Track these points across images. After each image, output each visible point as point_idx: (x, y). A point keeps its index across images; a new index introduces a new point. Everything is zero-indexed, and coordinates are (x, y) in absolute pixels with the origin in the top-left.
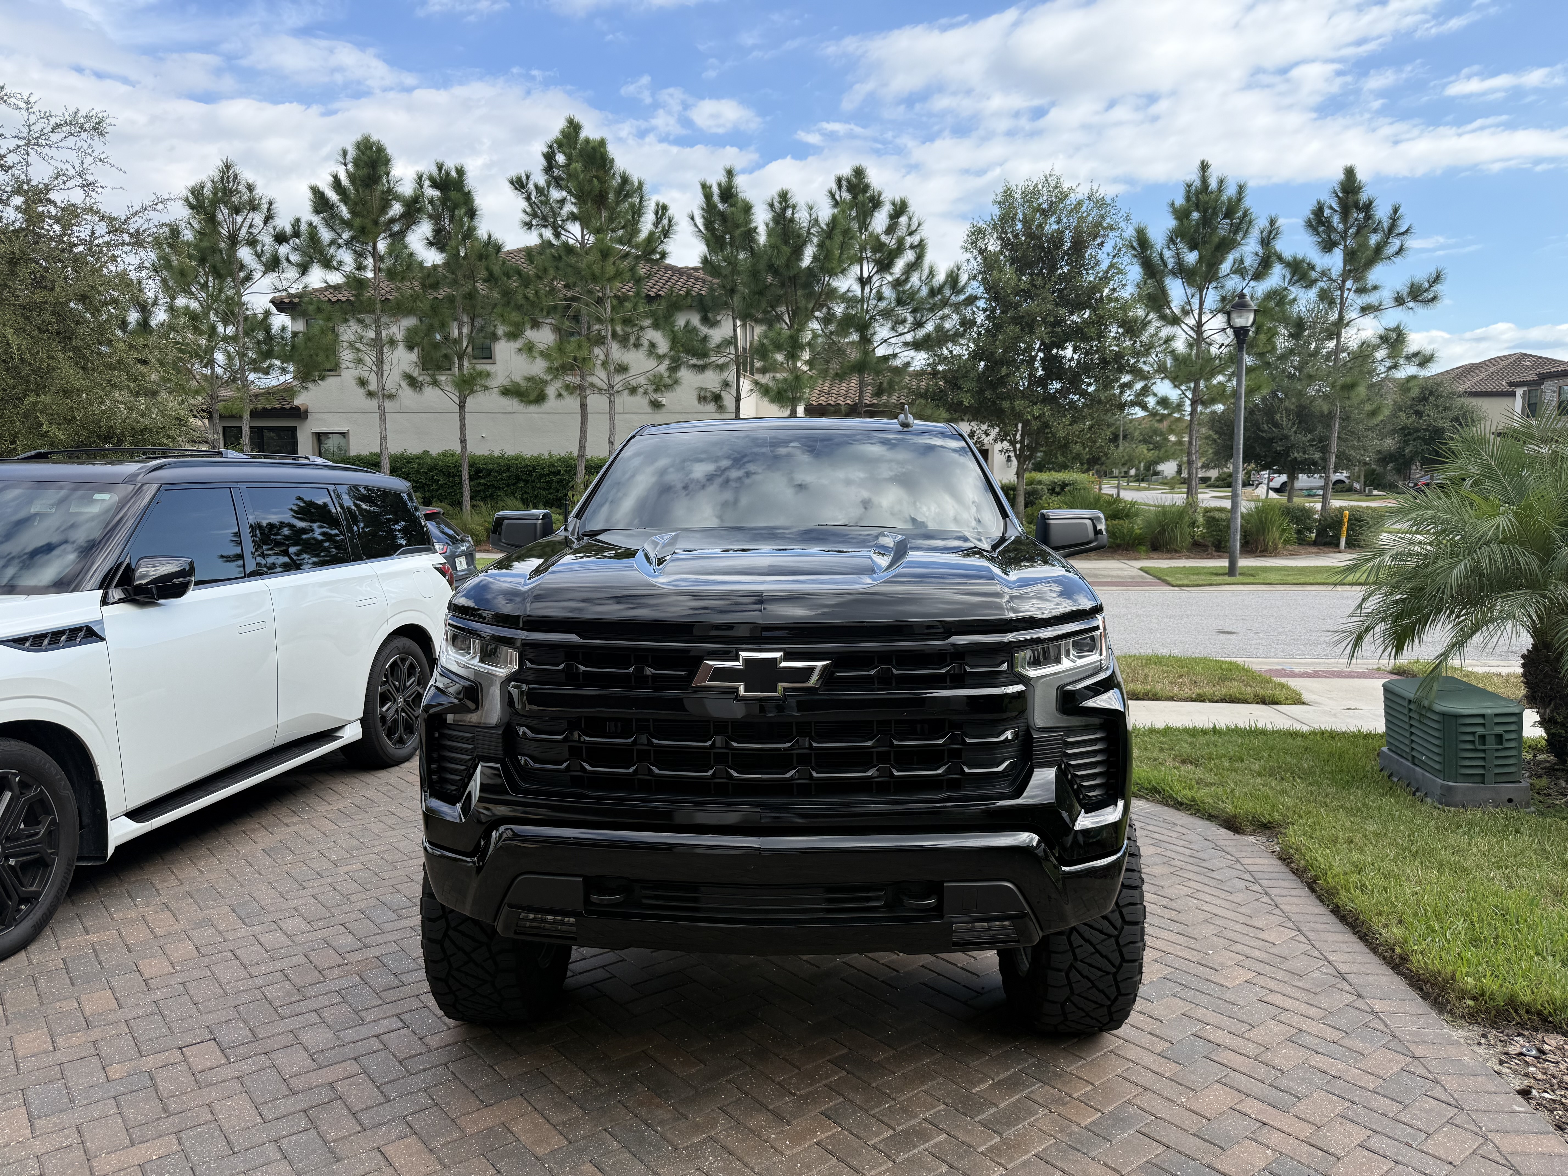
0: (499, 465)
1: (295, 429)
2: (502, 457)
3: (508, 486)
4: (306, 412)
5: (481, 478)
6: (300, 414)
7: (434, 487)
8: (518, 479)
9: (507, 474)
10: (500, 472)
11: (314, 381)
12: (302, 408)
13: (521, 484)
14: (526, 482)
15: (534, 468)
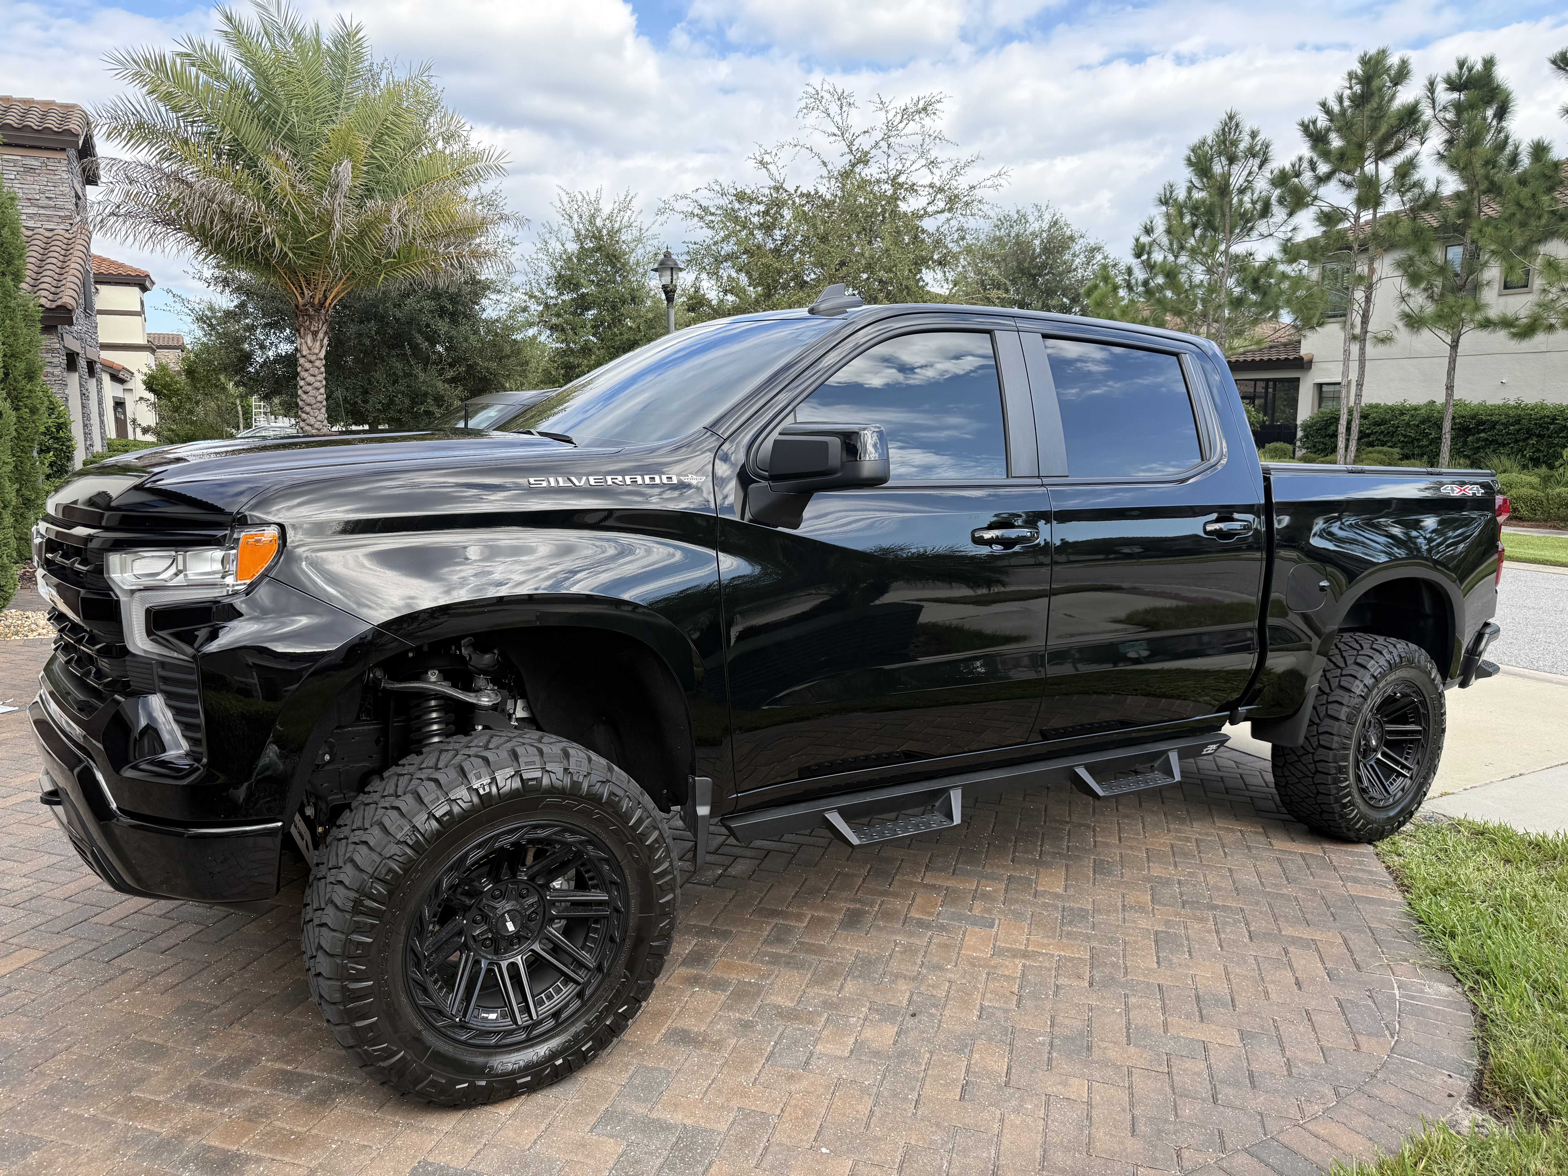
0: (1508, 416)
1: (1298, 380)
2: (1517, 407)
3: (1516, 441)
4: (1310, 362)
5: (1483, 431)
6: (1303, 364)
7: (1425, 442)
8: (1530, 434)
9: (1517, 427)
10: (1506, 425)
11: (1313, 328)
12: (1306, 359)
13: (1533, 441)
14: (1540, 436)
15: (1554, 419)
